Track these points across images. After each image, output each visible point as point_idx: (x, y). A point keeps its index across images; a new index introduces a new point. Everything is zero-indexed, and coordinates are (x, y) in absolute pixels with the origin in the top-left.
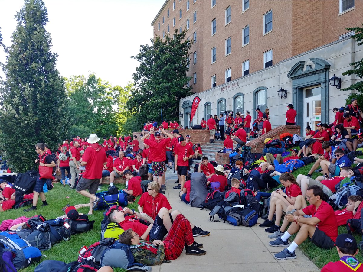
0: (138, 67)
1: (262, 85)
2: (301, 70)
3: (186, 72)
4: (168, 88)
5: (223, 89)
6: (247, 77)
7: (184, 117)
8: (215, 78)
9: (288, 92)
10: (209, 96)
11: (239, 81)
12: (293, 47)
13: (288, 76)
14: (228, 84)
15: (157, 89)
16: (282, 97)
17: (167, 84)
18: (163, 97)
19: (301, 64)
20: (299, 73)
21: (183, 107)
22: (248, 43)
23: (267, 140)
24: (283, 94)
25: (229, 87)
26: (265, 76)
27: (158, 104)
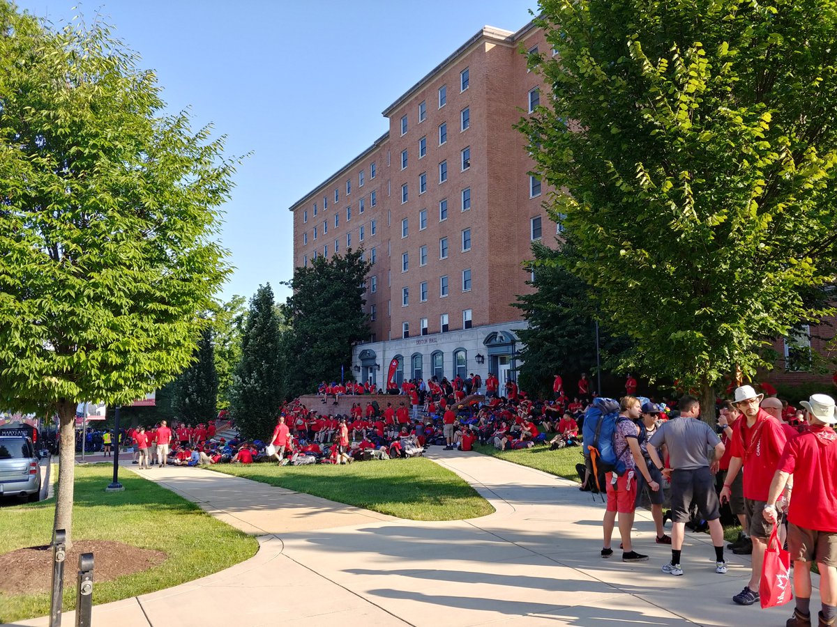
0: (290, 297)
1: (461, 346)
2: (494, 340)
3: (362, 305)
4: (338, 330)
5: (418, 342)
6: (446, 334)
7: (361, 371)
8: (406, 325)
9: (485, 357)
10: (400, 347)
11: (437, 336)
12: (490, 312)
13: (484, 343)
14: (424, 337)
15: (324, 332)
16: (479, 362)
17: (338, 325)
18: (332, 343)
19: (494, 335)
20: (493, 342)
21: (360, 357)
22: (447, 295)
23: (460, 407)
24: (481, 359)
25: (426, 341)
26: (464, 337)
27: (325, 353)
